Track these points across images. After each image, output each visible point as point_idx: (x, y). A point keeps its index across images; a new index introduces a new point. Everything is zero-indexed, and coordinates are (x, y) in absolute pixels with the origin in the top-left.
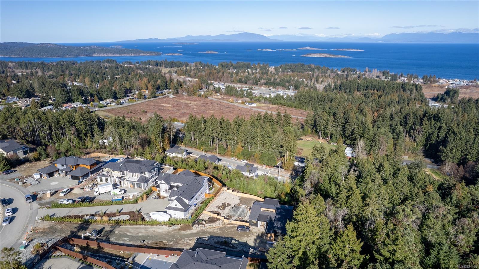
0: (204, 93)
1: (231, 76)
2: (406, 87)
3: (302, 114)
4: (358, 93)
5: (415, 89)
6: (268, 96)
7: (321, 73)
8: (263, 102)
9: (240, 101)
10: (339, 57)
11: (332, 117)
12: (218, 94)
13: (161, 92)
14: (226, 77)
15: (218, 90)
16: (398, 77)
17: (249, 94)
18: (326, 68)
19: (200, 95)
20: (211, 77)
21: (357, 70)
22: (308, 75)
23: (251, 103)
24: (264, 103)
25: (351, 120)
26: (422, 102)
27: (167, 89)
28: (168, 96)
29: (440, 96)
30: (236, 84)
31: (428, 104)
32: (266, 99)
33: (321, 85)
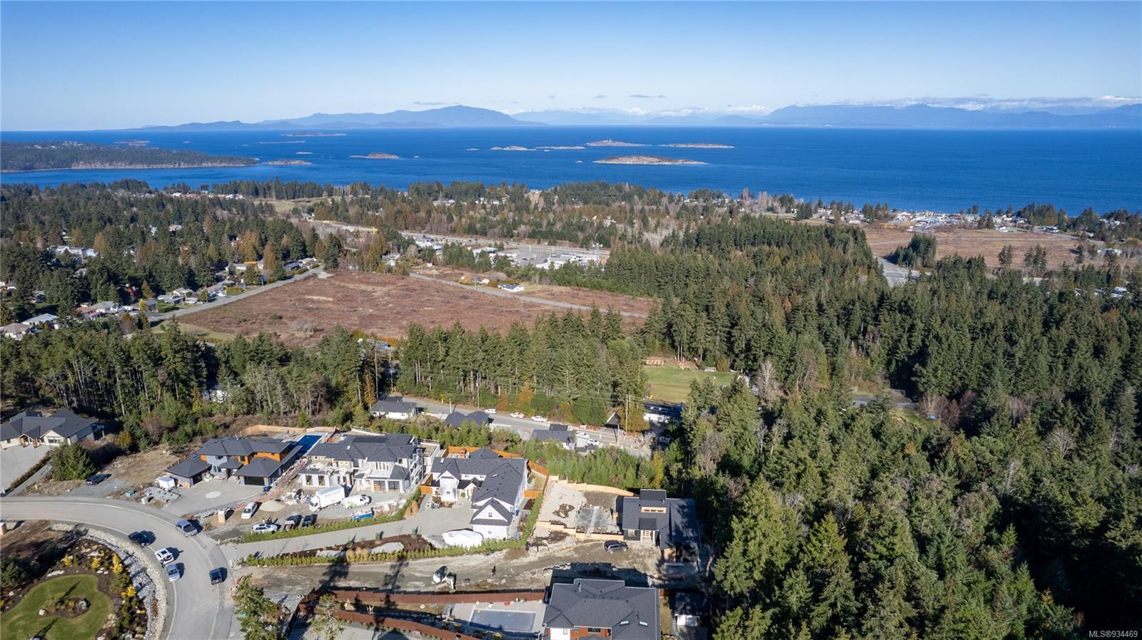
0: (397, 263)
1: (447, 219)
2: (833, 236)
3: (627, 305)
4: (739, 253)
5: (852, 238)
6: (546, 266)
7: (648, 204)
8: (537, 281)
9: (486, 281)
10: (680, 162)
11: (704, 314)
12: (430, 265)
13: (294, 265)
14: (436, 221)
15: (427, 255)
16: (813, 208)
17: (503, 264)
18: (658, 191)
19: (390, 270)
20: (401, 222)
21: (725, 195)
22: (621, 209)
23: (513, 284)
24: (540, 282)
25: (742, 321)
26: (869, 267)
27: (307, 257)
28: (315, 276)
29: (902, 253)
30: (462, 236)
31: (882, 272)
32: (542, 272)
33: (654, 236)
